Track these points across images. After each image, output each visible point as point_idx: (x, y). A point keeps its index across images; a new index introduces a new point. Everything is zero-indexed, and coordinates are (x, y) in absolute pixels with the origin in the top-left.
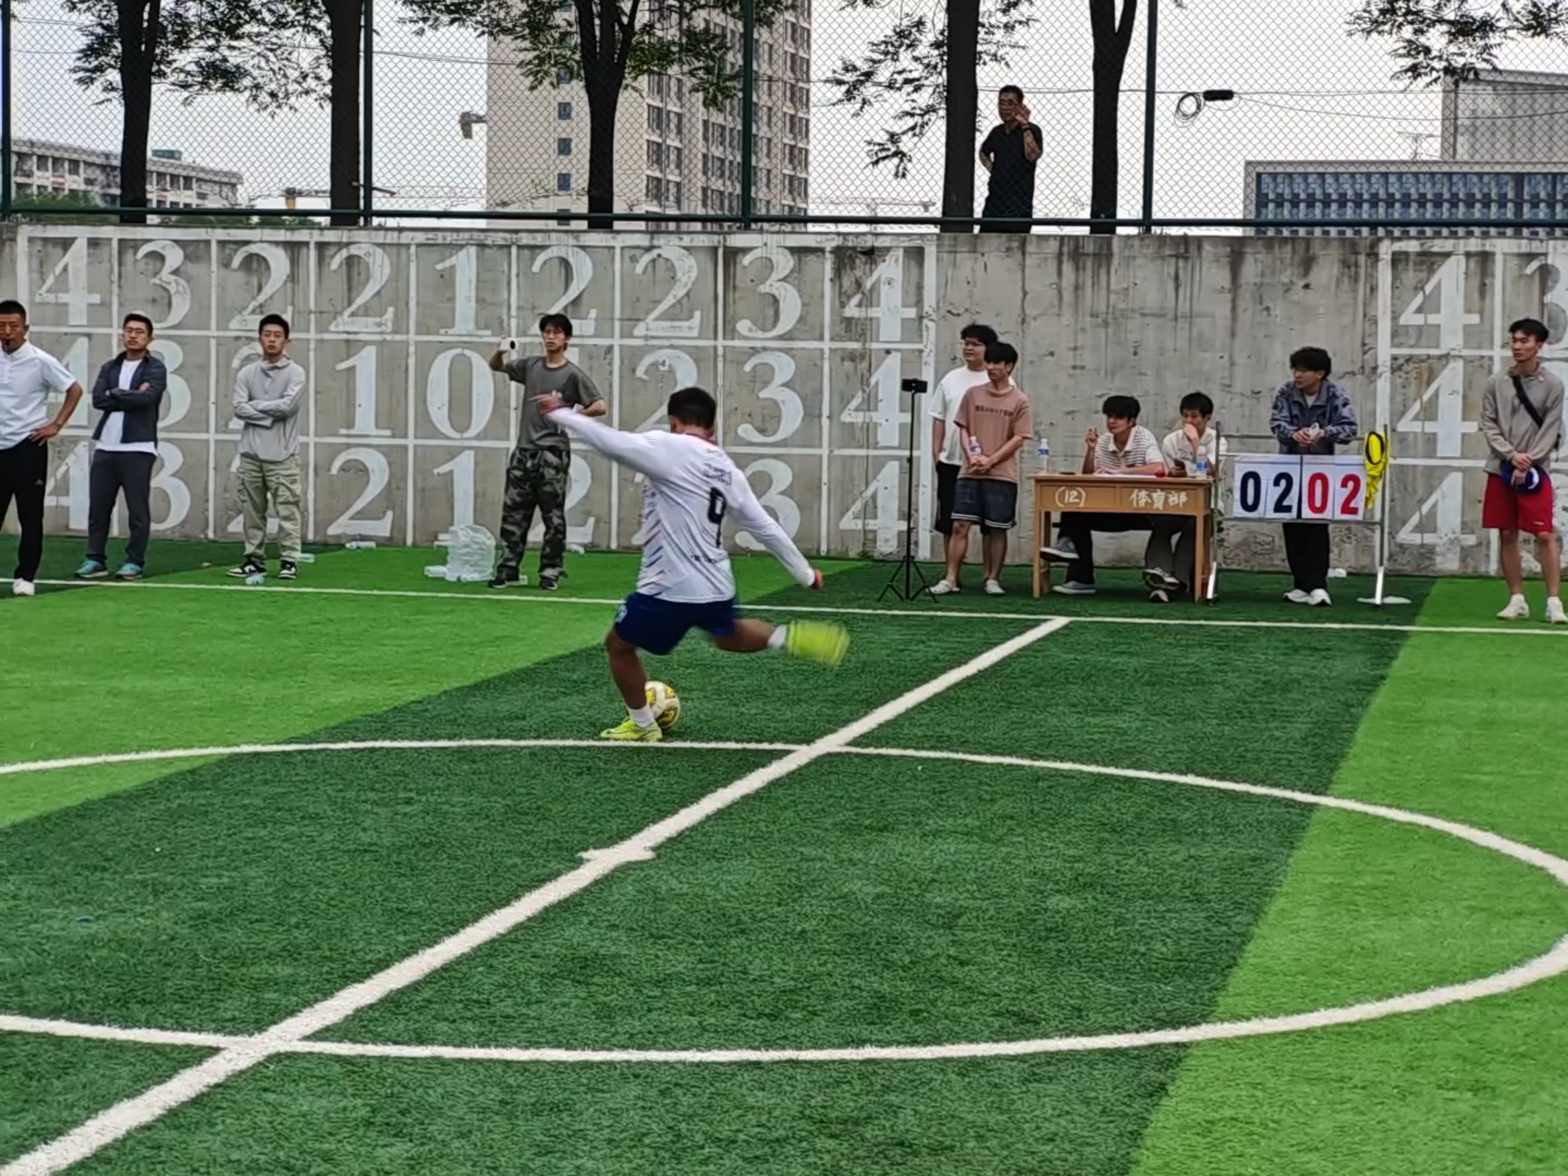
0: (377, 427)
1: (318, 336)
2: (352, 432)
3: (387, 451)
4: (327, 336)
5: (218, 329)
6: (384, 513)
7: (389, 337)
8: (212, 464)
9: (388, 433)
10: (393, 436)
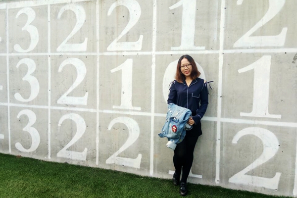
0: (133, 105)
1: (101, 54)
2: (119, 108)
3: (139, 119)
4: (106, 54)
5: (51, 52)
6: (137, 155)
7: (140, 53)
8: (49, 122)
9: (139, 109)
10: (142, 111)
